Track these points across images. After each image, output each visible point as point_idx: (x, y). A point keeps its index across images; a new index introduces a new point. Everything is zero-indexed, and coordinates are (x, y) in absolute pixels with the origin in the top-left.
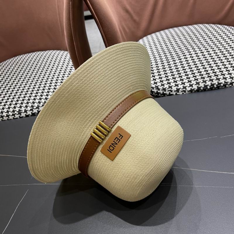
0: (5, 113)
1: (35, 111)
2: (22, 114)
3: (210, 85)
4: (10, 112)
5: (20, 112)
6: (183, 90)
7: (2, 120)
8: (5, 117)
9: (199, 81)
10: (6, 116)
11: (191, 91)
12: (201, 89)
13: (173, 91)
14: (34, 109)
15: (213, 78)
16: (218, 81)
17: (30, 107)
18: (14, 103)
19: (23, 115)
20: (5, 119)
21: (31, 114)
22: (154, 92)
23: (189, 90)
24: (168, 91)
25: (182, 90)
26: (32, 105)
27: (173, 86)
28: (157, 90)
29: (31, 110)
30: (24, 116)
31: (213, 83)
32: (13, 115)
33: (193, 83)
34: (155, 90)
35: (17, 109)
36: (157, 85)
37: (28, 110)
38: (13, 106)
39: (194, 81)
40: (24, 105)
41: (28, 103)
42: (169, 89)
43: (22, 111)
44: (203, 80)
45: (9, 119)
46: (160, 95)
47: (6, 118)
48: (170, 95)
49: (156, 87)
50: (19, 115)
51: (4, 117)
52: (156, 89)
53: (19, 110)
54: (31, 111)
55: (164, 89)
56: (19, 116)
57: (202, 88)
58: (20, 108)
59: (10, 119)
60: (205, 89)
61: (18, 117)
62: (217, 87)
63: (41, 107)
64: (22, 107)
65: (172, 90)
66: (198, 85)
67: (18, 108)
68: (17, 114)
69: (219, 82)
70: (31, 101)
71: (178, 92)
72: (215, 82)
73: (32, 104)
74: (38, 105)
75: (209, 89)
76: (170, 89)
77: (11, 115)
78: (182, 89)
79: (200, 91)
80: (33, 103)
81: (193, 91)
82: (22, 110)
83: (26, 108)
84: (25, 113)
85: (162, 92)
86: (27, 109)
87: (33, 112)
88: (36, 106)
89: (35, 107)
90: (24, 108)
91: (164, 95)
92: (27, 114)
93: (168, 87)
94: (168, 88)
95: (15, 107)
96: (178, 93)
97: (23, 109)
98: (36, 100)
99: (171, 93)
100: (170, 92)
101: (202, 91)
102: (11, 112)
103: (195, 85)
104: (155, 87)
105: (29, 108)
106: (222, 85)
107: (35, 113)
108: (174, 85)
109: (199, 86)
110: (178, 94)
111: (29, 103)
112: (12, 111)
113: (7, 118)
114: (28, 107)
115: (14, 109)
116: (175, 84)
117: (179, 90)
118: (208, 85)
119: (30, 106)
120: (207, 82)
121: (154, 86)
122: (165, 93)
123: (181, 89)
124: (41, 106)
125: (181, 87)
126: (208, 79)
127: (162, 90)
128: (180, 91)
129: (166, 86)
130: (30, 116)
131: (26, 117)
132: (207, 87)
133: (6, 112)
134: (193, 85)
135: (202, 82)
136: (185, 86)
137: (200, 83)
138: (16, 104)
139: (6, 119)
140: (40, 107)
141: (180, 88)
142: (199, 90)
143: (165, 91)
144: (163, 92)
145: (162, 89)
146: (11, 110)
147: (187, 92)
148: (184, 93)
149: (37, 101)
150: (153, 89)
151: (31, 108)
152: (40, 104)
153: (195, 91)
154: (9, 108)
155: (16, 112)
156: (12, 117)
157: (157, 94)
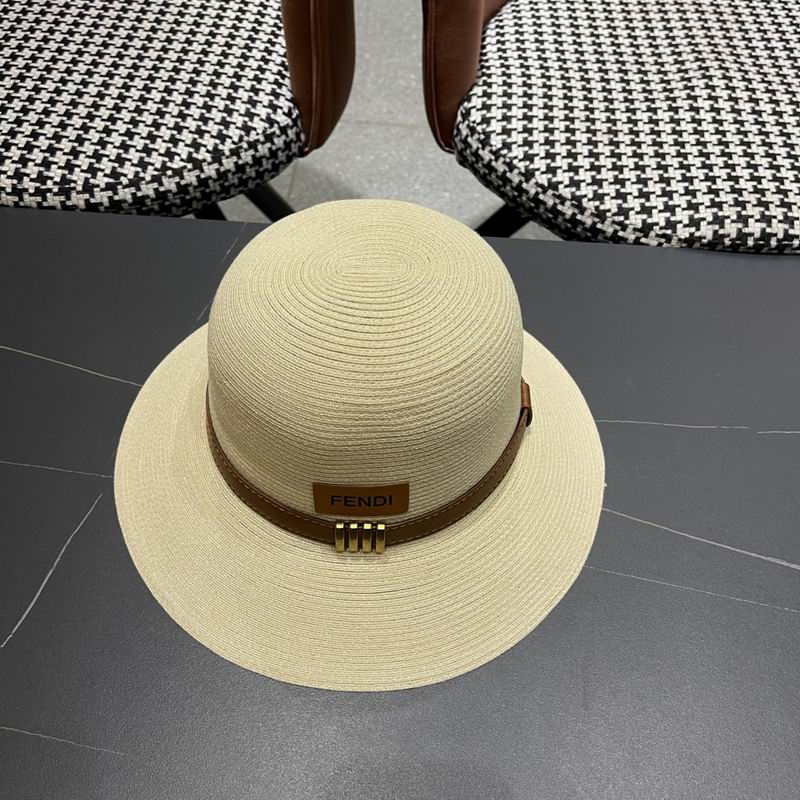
0: (9, 177)
1: (125, 194)
2: (74, 194)
3: (757, 235)
4: (26, 179)
5: (67, 186)
6: (664, 231)
8: (8, 194)
9: (726, 214)
10: (9, 190)
11: (690, 241)
12: (724, 243)
13: (631, 227)
14: (119, 187)
15: (774, 214)
16: (787, 226)
17: (105, 175)
18: (43, 143)
19: (77, 199)
20: (5, 203)
21: (106, 201)
22: (563, 214)
23: (683, 237)
24: (614, 222)
25: (661, 233)
26: (114, 169)
27: (633, 209)
28: (576, 211)
29: (109, 187)
30: (82, 204)
31: (768, 230)
32: (38, 192)
33: (702, 216)
34: (568, 210)
35: (56, 173)
36: (578, 193)
37: (98, 186)
38: (37, 156)
39: (709, 210)
40: (83, 162)
41: (97, 156)
42: (617, 219)
43: (72, 185)
44: (739, 213)
45: (21, 204)
46: (579, 229)
47: (8, 197)
48: (615, 239)
49: (574, 197)
50: (62, 198)
52: (572, 205)
53: (64, 180)
54: (110, 193)
55: (601, 215)
56: (62, 203)
57: (727, 242)
58: (66, 172)
59: (26, 207)
60: (738, 246)
61: (59, 206)
62: (777, 248)
63: (148, 183)
64: (77, 170)
65: (627, 222)
66: (717, 227)
67: (60, 167)
68: (55, 194)
69: (791, 232)
70: (111, 151)
71: (646, 236)
72: (778, 228)
73: (116, 165)
74: (137, 173)
75: (750, 248)
76: (622, 218)
77: (32, 191)
78: (661, 228)
79: (720, 247)
80: (120, 160)
81: (697, 245)
82: (75, 182)
83: (89, 175)
84: (87, 196)
85: (589, 222)
86: (92, 181)
87: (116, 198)
88: (131, 176)
89: (124, 181)
90: (84, 175)
91: (594, 234)
92: (93, 201)
93: (615, 210)
94: (614, 215)
96: (643, 240)
97: (79, 177)
98: (132, 150)
99: (621, 234)
100: (618, 228)
101: (725, 249)
102: (32, 180)
103: (709, 223)
104: (569, 197)
105: (101, 180)
106: (796, 243)
107: (125, 201)
108: (638, 209)
109: (721, 232)
110: (643, 244)
111: (105, 160)
112: (34, 176)
113: (16, 199)
114: (100, 174)
115: (42, 169)
116: (643, 205)
117: (652, 229)
118: (752, 235)
119: (108, 172)
120: (751, 221)
121: (566, 192)
122: (599, 226)
123: (656, 228)
124: (148, 178)
125: (659, 218)
126: (756, 212)
127: (592, 214)
128: (652, 234)
129: (611, 205)
130: (102, 209)
131: (82, 210)
132: (747, 240)
133: (10, 174)
134: (703, 224)
135: (734, 217)
136: (673, 219)
137: (727, 221)
138: (51, 150)
139: (11, 204)
140: (144, 182)
141: (657, 224)
142: (717, 244)
143: (603, 222)
144: (595, 224)
145: (594, 211)
146: (32, 170)
147: (674, 242)
148: (665, 245)
149: (134, 156)
150: (563, 203)
151: (111, 180)
152: (144, 170)
153: (703, 245)
154: (23, 161)
155: (49, 183)
156: (33, 198)
157: (569, 225)
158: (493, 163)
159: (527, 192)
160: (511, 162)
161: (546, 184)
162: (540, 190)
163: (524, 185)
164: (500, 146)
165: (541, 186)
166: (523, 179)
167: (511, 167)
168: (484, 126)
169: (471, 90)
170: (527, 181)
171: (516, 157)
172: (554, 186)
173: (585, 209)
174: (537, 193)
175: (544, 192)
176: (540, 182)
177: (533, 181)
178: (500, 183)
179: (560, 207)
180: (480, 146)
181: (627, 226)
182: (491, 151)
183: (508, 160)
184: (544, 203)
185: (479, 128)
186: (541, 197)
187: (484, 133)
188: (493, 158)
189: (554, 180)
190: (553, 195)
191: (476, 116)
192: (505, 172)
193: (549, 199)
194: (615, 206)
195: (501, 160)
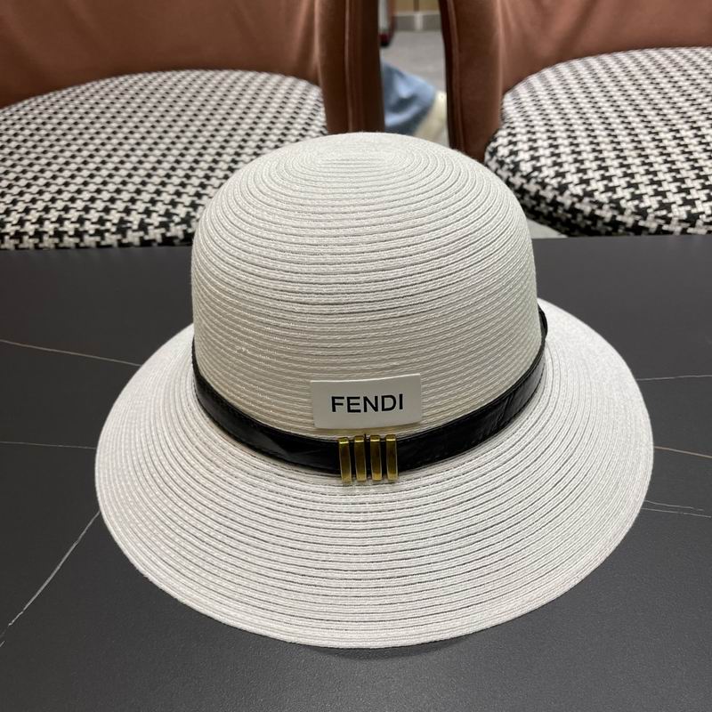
0: (72, 222)
1: (176, 231)
2: (129, 233)
4: (87, 223)
5: (124, 226)
7: (56, 244)
8: (70, 236)
10: (71, 233)
14: (172, 225)
17: (160, 216)
18: (106, 196)
19: (133, 237)
20: (67, 245)
21: (159, 239)
22: (602, 218)
24: (657, 217)
25: (708, 220)
26: (167, 210)
27: (674, 203)
28: (616, 213)
29: (162, 225)
30: (137, 241)
32: (99, 233)
34: (607, 213)
35: (115, 217)
36: (615, 197)
37: (151, 224)
38: (100, 205)
40: (140, 206)
41: (153, 202)
42: (659, 213)
43: (129, 225)
45: (82, 245)
46: (620, 231)
47: (72, 240)
48: (659, 231)
49: (611, 201)
50: (119, 237)
51: (66, 238)
52: (611, 208)
53: (122, 221)
54: (163, 230)
55: (642, 213)
56: (119, 241)
58: (124, 215)
59: (86, 247)
61: (115, 244)
64: (134, 213)
65: (670, 215)
67: (119, 212)
68: (113, 233)
70: (166, 197)
71: (693, 225)
73: (170, 207)
74: (188, 213)
76: (664, 212)
77: (92, 232)
78: (708, 216)
80: (174, 204)
82: (130, 222)
83: (144, 216)
84: (141, 233)
86: (147, 221)
87: (169, 234)
88: (183, 215)
89: (177, 219)
90: (140, 216)
91: (637, 230)
92: (147, 238)
93: (656, 206)
94: (656, 210)
95: (107, 210)
96: (690, 230)
97: (135, 219)
98: (184, 196)
99: (665, 227)
100: (662, 222)
102: (93, 223)
104: (606, 200)
105: (155, 219)
107: (176, 237)
108: (680, 202)
110: (690, 234)
111: (159, 204)
112: (95, 220)
113: (77, 240)
114: (154, 215)
115: (102, 214)
116: (684, 199)
117: (699, 218)
119: (162, 212)
121: (603, 198)
122: (641, 223)
123: (703, 217)
125: (704, 208)
127: (633, 213)
128: (699, 223)
129: (650, 202)
130: (155, 244)
131: (136, 246)
133: (73, 220)
138: (112, 200)
139: (72, 245)
140: (194, 220)
141: (703, 213)
144: (637, 222)
145: (634, 210)
146: (94, 215)
149: (186, 200)
150: (600, 208)
151: (165, 219)
154: (87, 209)
155: (108, 225)
156: (92, 239)
157: (610, 229)
158: (526, 186)
159: (562, 204)
160: (543, 181)
161: (581, 193)
162: (575, 199)
163: (559, 199)
164: (530, 170)
165: (577, 196)
166: (557, 193)
167: (543, 185)
168: (512, 157)
169: (496, 132)
170: (562, 194)
171: (547, 177)
172: (590, 194)
173: (625, 209)
174: (573, 204)
175: (580, 199)
176: (575, 192)
177: (567, 193)
178: (534, 203)
179: (598, 212)
180: (510, 174)
181: (671, 219)
182: (522, 177)
183: (540, 180)
184: (580, 211)
185: (508, 160)
186: (578, 206)
187: (513, 162)
188: (524, 181)
189: (589, 189)
190: (591, 202)
191: (503, 152)
192: (538, 191)
193: (586, 207)
194: (655, 202)
195: (533, 181)
